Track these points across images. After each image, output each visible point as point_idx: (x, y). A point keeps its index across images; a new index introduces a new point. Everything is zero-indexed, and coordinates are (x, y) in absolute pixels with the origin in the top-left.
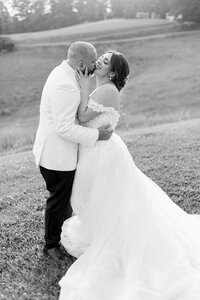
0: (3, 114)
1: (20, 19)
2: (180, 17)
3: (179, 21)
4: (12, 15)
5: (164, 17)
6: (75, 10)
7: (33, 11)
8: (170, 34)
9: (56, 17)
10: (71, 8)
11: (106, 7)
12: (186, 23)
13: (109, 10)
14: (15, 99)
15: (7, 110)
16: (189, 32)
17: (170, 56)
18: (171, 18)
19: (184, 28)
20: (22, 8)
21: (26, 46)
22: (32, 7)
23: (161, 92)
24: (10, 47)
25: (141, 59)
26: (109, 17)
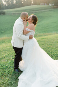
0: (2, 33)
1: (7, 5)
2: (53, 4)
3: (53, 6)
4: (4, 4)
5: (48, 5)
6: (23, 3)
7: (11, 3)
8: (50, 10)
9: (17, 5)
10: (21, 2)
11: (32, 2)
12: (55, 6)
13: (32, 3)
14: (5, 28)
15: (3, 32)
16: (56, 9)
17: (50, 16)
18: (51, 5)
19: (54, 8)
20: (7, 2)
21: (8, 13)
22: (10, 2)
23: (47, 26)
24: (4, 13)
25: (42, 17)
26: (33, 5)
